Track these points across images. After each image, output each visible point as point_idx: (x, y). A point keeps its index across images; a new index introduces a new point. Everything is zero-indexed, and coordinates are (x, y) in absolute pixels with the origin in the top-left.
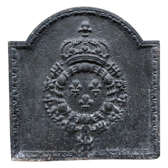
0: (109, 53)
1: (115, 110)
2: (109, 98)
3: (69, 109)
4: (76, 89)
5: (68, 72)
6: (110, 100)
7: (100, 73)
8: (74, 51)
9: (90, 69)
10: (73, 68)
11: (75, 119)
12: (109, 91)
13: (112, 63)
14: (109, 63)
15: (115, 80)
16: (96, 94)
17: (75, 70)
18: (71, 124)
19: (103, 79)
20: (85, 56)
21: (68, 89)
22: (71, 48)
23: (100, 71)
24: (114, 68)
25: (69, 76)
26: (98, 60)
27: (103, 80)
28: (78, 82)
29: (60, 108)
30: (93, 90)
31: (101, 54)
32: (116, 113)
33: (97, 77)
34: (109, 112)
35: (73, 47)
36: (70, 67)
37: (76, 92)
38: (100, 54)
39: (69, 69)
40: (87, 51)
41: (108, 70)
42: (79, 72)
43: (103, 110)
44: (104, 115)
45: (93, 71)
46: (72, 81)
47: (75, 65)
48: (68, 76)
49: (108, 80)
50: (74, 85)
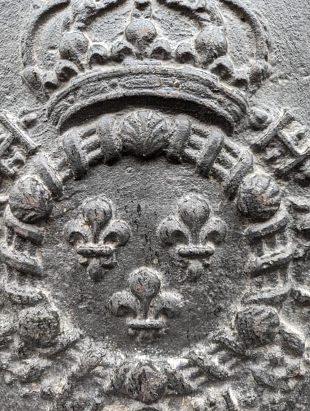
0: (266, 58)
1: (285, 339)
2: (260, 285)
3: (69, 330)
4: (101, 242)
5: (59, 161)
6: (266, 295)
7: (219, 162)
8: (82, 48)
9: (167, 145)
10: (84, 137)
11: (98, 375)
12: (260, 253)
13: (281, 114)
14: (265, 113)
15: (291, 198)
16: (195, 265)
17: (90, 149)
18: (80, 399)
19: (231, 193)
20: (143, 73)
21: (61, 238)
22: (71, 31)
23: (215, 151)
24: (289, 139)
25: (66, 180)
26: (210, 92)
27: (231, 199)
28: (107, 208)
29: (26, 329)
30: (181, 247)
31: (226, 60)
32: (287, 354)
33: (200, 183)
34: (255, 352)
35: (81, 24)
36: (66, 133)
37: (99, 255)
38: (220, 60)
39: (61, 144)
40: (153, 46)
41: (258, 149)
42: (111, 158)
43: (230, 342)
44: (234, 360)
45: (182, 152)
46: (78, 204)
47: (92, 125)
48: (58, 178)
49: (259, 199)
50: (89, 223)
